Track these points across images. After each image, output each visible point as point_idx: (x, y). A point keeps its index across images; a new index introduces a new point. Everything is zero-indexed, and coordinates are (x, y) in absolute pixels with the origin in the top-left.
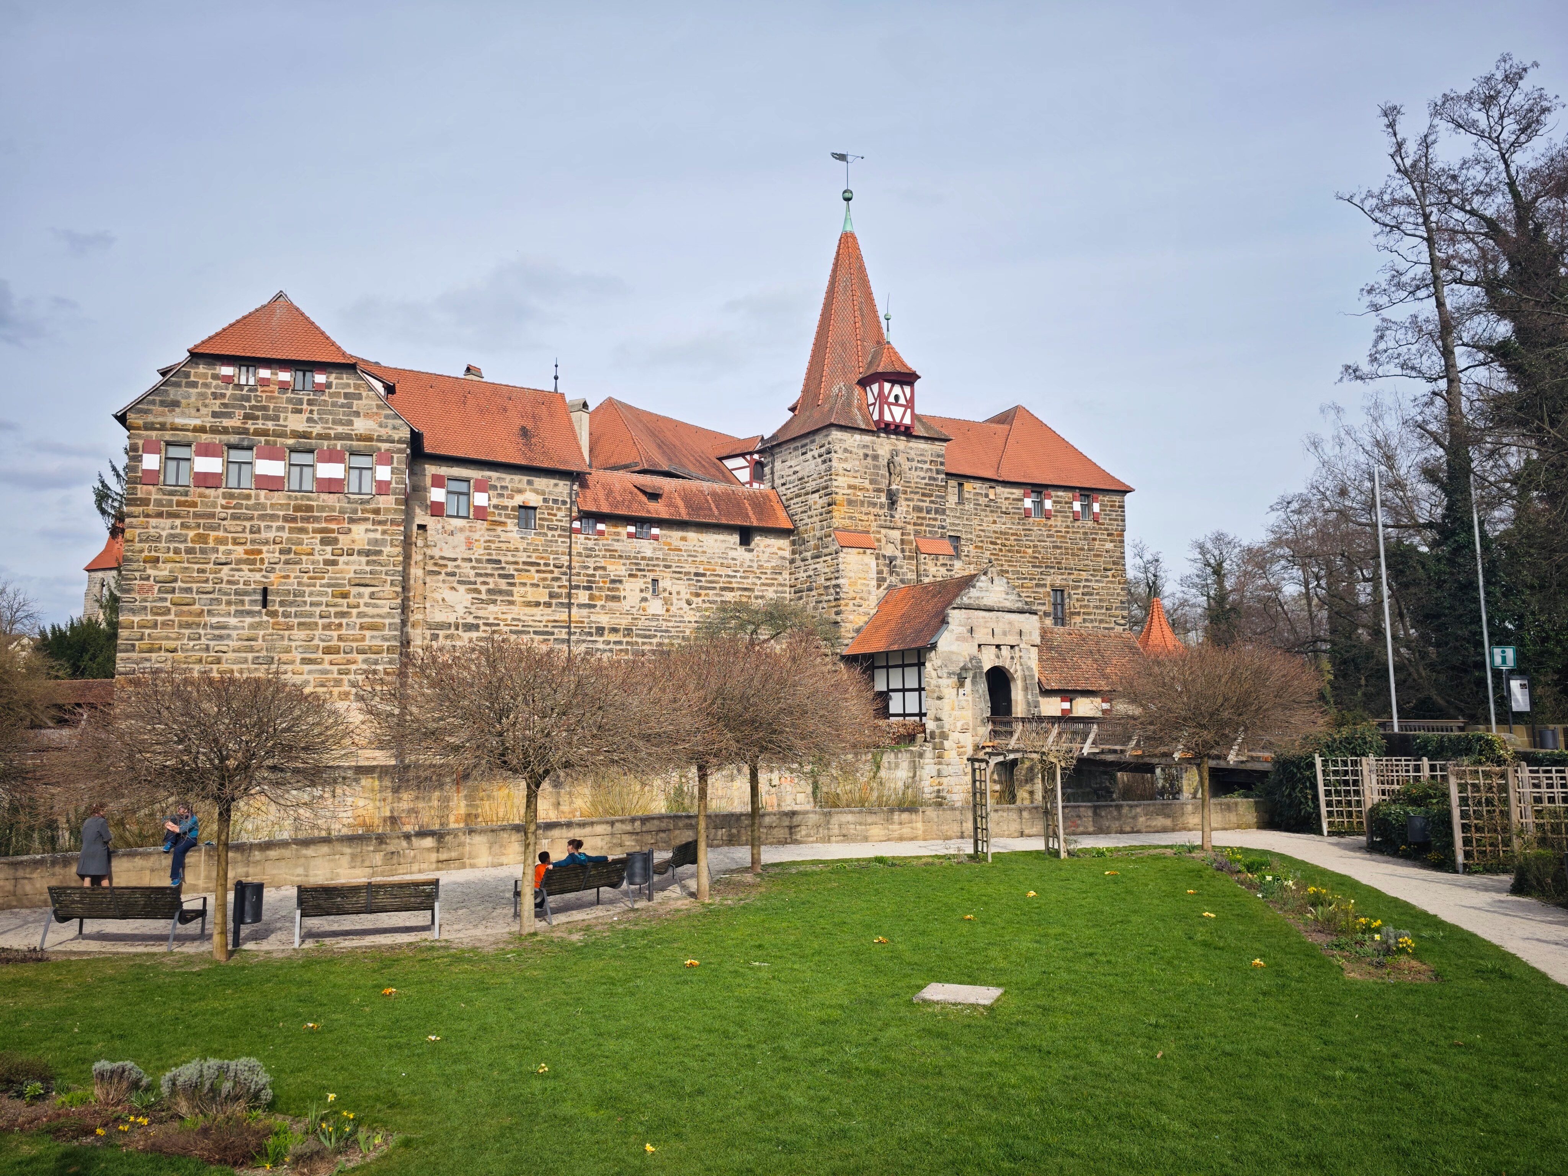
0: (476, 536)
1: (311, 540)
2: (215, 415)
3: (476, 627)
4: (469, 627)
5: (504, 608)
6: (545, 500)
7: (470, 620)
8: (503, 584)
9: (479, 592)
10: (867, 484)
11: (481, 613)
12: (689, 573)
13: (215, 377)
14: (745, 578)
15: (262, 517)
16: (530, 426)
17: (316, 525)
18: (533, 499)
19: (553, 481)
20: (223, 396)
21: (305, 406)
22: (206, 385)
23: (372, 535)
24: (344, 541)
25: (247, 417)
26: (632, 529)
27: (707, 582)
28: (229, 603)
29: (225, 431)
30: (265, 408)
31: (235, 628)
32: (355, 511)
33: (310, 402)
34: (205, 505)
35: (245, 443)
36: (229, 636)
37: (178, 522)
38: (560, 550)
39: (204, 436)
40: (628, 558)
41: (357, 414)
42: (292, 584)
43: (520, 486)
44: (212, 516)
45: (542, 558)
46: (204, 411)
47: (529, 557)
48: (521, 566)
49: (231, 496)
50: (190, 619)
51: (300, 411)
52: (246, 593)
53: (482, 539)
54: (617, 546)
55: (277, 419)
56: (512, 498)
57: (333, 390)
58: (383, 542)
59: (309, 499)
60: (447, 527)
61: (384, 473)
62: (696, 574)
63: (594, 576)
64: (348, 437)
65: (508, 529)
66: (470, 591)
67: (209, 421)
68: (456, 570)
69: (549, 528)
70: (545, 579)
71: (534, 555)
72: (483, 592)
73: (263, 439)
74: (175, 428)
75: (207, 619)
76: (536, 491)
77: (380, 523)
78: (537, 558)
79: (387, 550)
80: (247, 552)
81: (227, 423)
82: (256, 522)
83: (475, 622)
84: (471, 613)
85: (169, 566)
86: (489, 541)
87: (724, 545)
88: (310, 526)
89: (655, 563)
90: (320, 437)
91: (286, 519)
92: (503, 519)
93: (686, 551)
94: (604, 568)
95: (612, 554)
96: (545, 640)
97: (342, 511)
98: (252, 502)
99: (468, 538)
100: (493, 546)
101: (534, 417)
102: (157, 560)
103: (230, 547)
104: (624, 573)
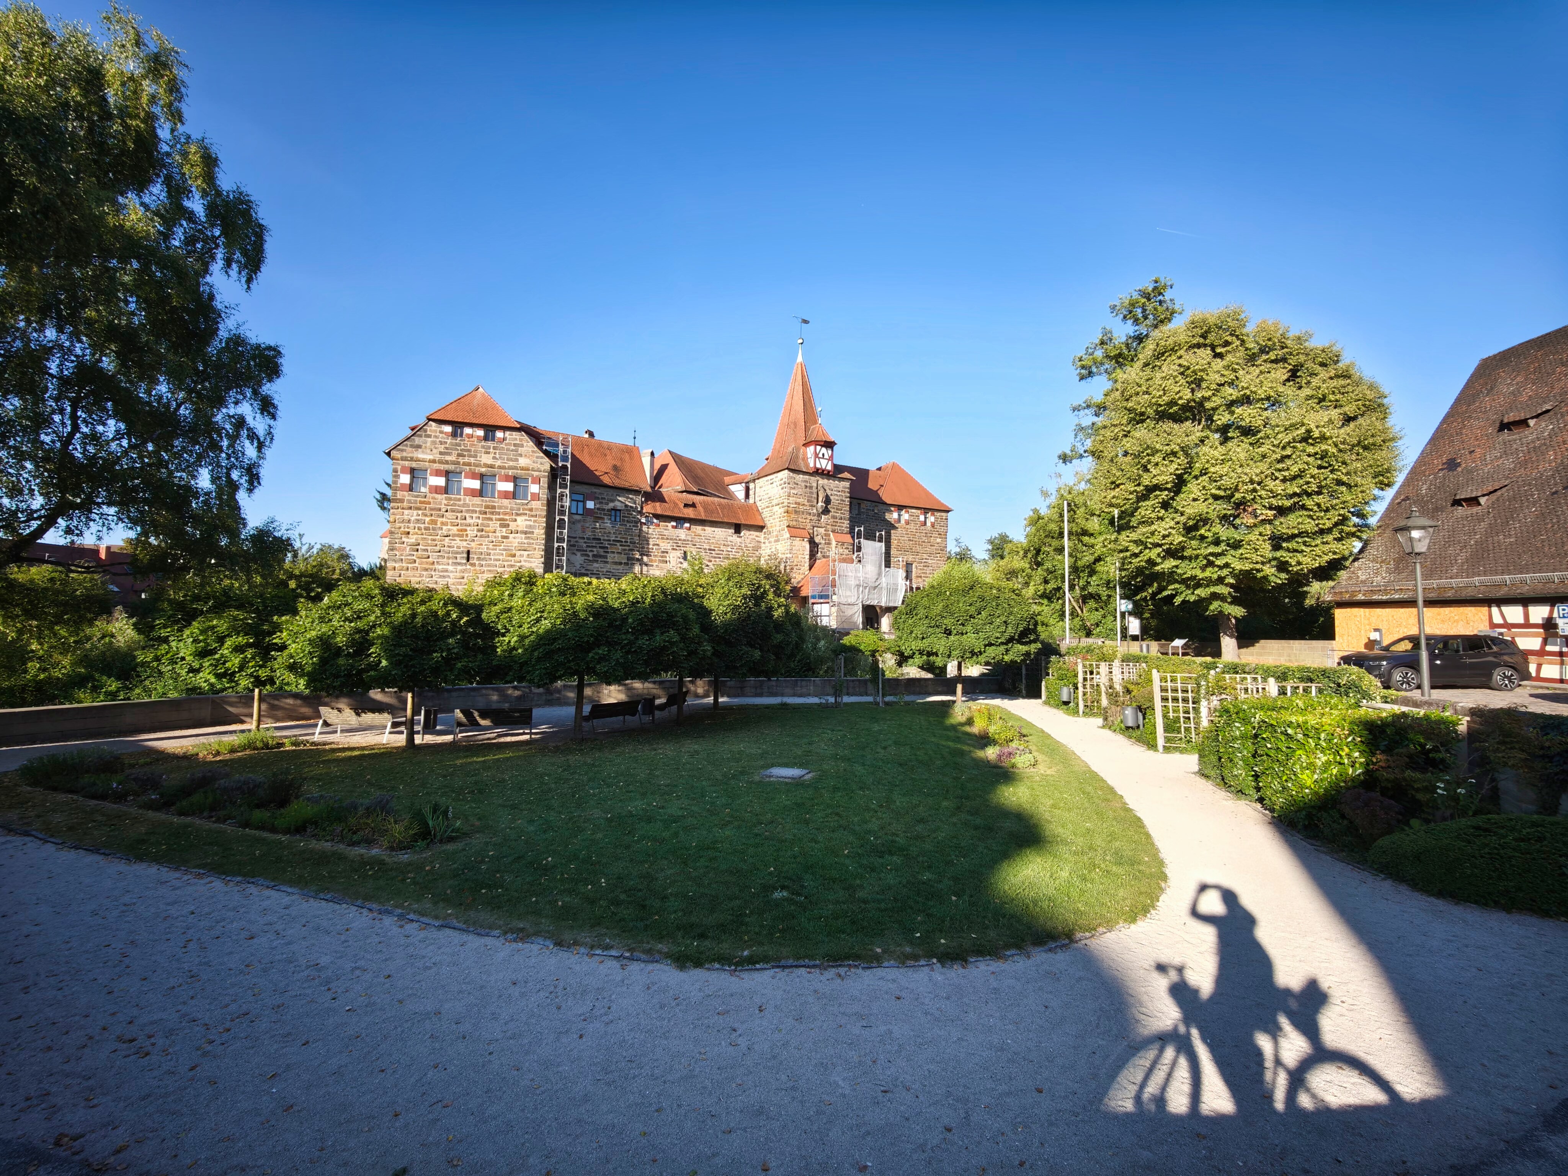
0: (587, 525)
1: (494, 525)
2: (441, 453)
5: (602, 565)
6: (626, 506)
7: (583, 571)
8: (601, 552)
9: (588, 556)
10: (806, 503)
11: (589, 567)
12: (705, 549)
13: (441, 432)
14: (737, 552)
15: (468, 511)
16: (619, 464)
17: (498, 517)
18: (619, 505)
19: (631, 496)
20: (446, 443)
21: (491, 450)
22: (436, 437)
23: (528, 523)
24: (513, 526)
25: (459, 455)
26: (674, 524)
27: (716, 553)
28: (448, 558)
29: (447, 462)
30: (469, 451)
31: (452, 572)
32: (519, 509)
33: (494, 448)
34: (436, 503)
35: (458, 470)
36: (449, 576)
37: (420, 512)
38: (634, 534)
39: (435, 465)
40: (671, 539)
41: (521, 455)
42: (484, 549)
43: (612, 498)
44: (440, 510)
45: (624, 538)
46: (435, 451)
47: (617, 537)
48: (612, 542)
49: (450, 499)
50: (427, 566)
51: (489, 453)
52: (457, 553)
53: (591, 527)
54: (666, 533)
55: (476, 456)
56: (608, 504)
57: (507, 441)
58: (534, 527)
59: (493, 502)
60: (571, 520)
61: (534, 488)
62: (710, 550)
63: (653, 548)
64: (515, 468)
65: (606, 521)
66: (582, 555)
67: (438, 457)
68: (576, 544)
69: (628, 522)
70: (625, 550)
71: (619, 536)
72: (591, 555)
73: (468, 468)
74: (418, 460)
75: (437, 566)
76: (621, 501)
77: (532, 516)
78: (621, 538)
79: (536, 531)
80: (458, 530)
81: (448, 458)
82: (464, 514)
84: (584, 567)
85: (415, 536)
86: (595, 528)
87: (725, 534)
88: (494, 517)
89: (686, 542)
90: (500, 467)
91: (480, 512)
92: (602, 516)
93: (704, 536)
94: (658, 545)
95: (663, 537)
97: (512, 509)
98: (462, 502)
99: (582, 526)
100: (597, 531)
101: (621, 459)
102: (408, 533)
103: (449, 527)
104: (669, 548)
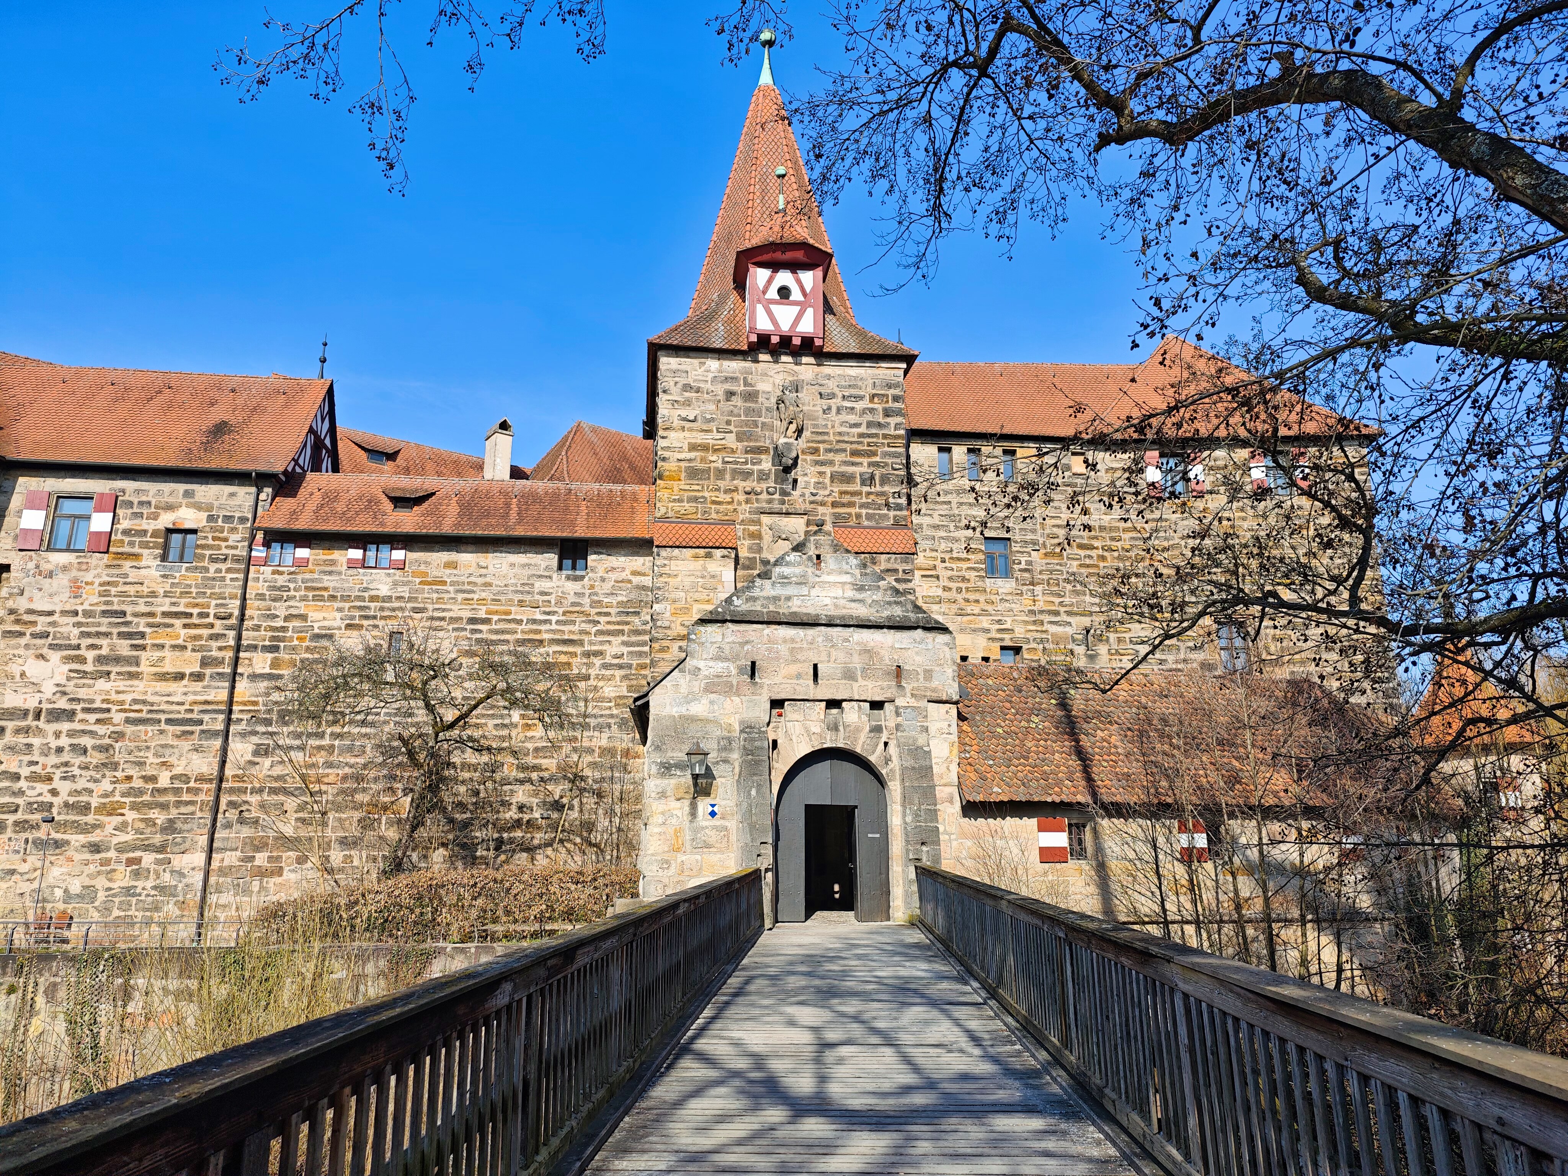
0: (89, 577)
3: (70, 715)
4: (57, 715)
5: (121, 685)
6: (211, 518)
7: (62, 704)
8: (124, 648)
9: (83, 660)
10: (730, 440)
11: (82, 693)
12: (459, 619)
14: (564, 623)
16: (236, 421)
18: (189, 517)
19: (228, 489)
26: (356, 554)
27: (491, 631)
38: (228, 591)
40: (346, 598)
43: (171, 500)
45: (196, 605)
47: (173, 604)
48: (158, 620)
53: (97, 581)
54: (328, 581)
56: (155, 519)
60: (45, 567)
62: (472, 621)
63: (284, 629)
65: (143, 563)
66: (68, 659)
68: (51, 630)
69: (213, 560)
70: (197, 638)
71: (183, 601)
72: (90, 659)
76: (198, 507)
78: (187, 605)
83: (68, 707)
84: (64, 693)
86: (108, 583)
87: (527, 572)
89: (396, 605)
92: (136, 550)
93: (453, 584)
95: (318, 594)
96: (185, 733)
99: (75, 580)
100: (113, 590)
104: (338, 623)
